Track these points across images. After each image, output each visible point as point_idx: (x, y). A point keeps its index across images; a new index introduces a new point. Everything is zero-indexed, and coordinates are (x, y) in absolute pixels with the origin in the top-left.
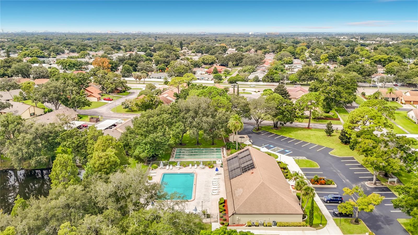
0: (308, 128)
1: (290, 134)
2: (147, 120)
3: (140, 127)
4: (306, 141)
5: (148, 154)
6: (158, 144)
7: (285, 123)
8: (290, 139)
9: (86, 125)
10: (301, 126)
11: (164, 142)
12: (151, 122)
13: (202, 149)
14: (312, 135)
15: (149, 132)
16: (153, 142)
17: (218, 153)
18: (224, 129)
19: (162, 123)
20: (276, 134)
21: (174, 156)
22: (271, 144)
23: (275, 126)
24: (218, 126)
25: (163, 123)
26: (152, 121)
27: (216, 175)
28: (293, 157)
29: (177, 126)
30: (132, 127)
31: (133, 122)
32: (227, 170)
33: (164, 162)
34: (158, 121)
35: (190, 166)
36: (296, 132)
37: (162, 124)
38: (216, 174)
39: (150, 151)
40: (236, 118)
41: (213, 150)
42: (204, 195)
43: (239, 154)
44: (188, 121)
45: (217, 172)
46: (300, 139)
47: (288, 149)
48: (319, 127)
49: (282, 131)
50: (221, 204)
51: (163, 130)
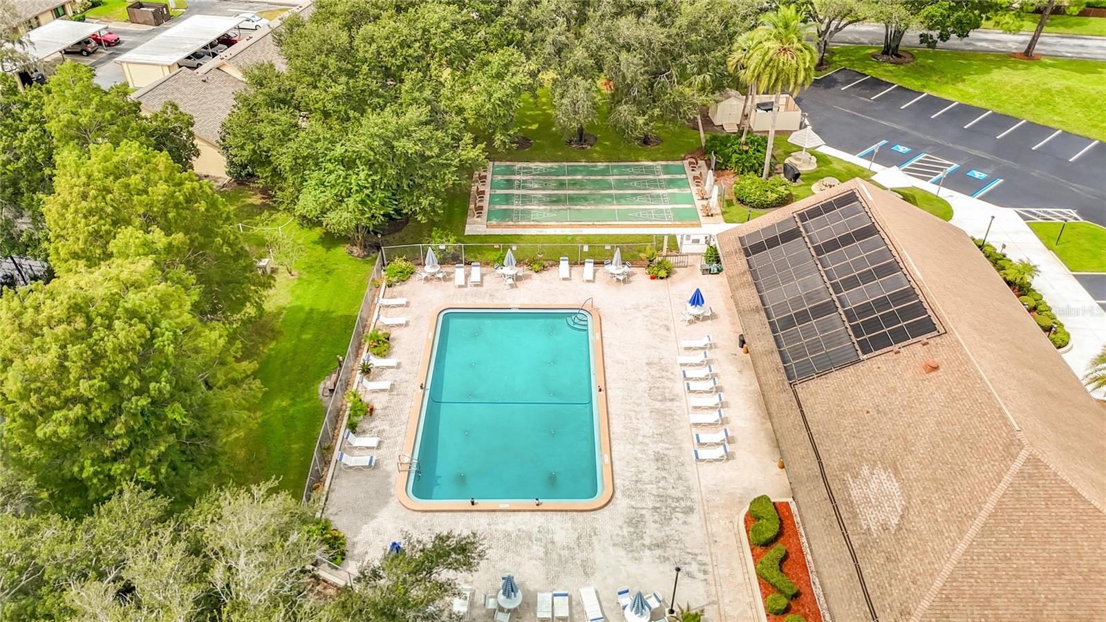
0: (1028, 55)
1: (960, 86)
2: (344, 36)
3: (312, 74)
4: (1041, 122)
5: (363, 213)
6: (410, 164)
7: (944, 37)
8: (967, 111)
9: (111, 38)
10: (991, 47)
11: (438, 156)
12: (366, 51)
13: (601, 165)
14: (1060, 93)
15: (359, 103)
16: (382, 154)
17: (676, 191)
18: (708, 78)
19: (420, 52)
20: (900, 88)
21: (485, 204)
22: (895, 137)
23: (892, 50)
24: (684, 61)
25: (427, 52)
26: (374, 46)
27: (690, 322)
28: (1017, 209)
29: (495, 66)
30: (282, 66)
31: (280, 43)
32: (757, 310)
33: (442, 247)
34: (403, 44)
35: (564, 265)
36: (987, 77)
37: (419, 59)
38: (689, 318)
39: (373, 201)
40: (786, 27)
41: (653, 173)
42: (659, 458)
43: (803, 217)
44: (549, 39)
45: (696, 310)
46: (1009, 110)
47: (980, 164)
48: (1063, 51)
49: (923, 72)
50: (768, 544)
51: (427, 93)
